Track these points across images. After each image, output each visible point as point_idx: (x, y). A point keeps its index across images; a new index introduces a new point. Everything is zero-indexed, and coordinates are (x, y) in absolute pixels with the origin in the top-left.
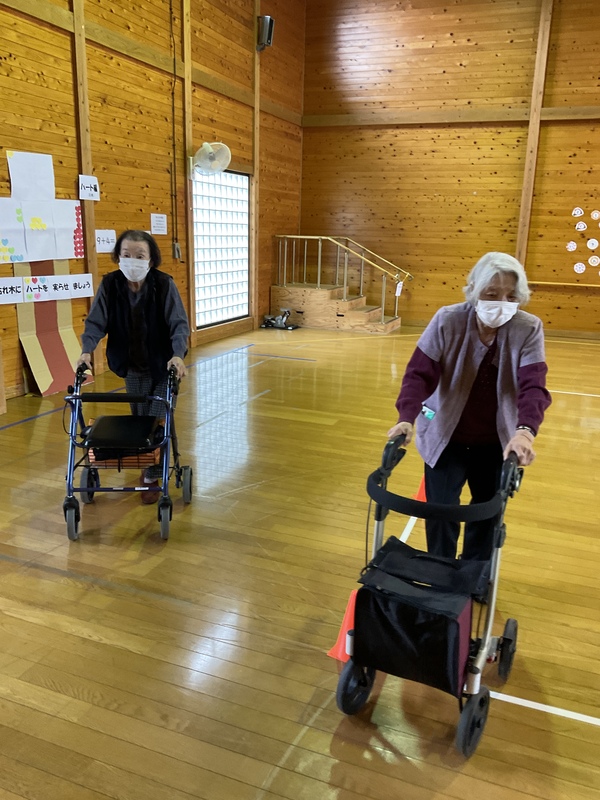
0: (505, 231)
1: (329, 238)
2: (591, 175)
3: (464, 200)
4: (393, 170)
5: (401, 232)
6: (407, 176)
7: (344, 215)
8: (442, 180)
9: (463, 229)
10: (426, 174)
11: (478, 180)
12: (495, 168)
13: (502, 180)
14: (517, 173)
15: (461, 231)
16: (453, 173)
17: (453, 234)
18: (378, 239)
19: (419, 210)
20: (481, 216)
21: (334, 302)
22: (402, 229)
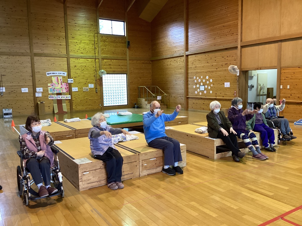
2: (196, 67)
4: (165, 69)
6: (167, 71)
8: (172, 71)
9: (176, 83)
13: (182, 70)
16: (174, 69)
19: (169, 79)
21: (145, 101)
22: (167, 84)
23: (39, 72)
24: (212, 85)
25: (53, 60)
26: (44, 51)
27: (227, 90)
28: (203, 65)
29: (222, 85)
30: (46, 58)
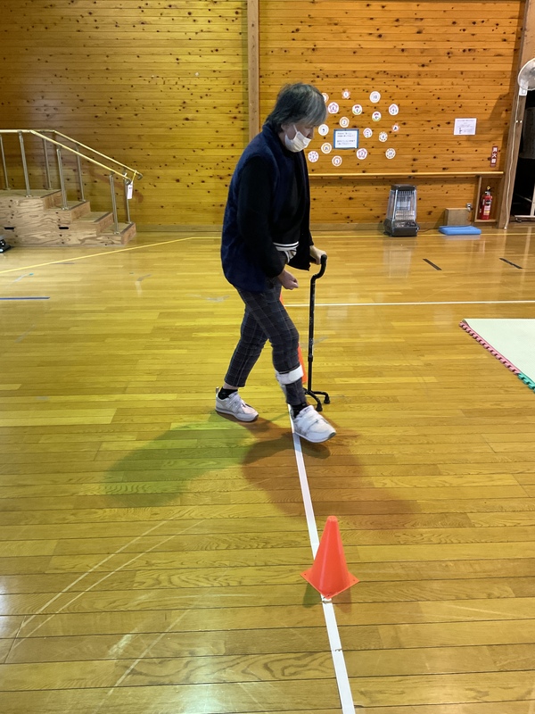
0: (235, 118)
1: (33, 132)
2: (317, 53)
3: (185, 82)
4: (98, 46)
5: (119, 122)
6: (115, 54)
7: (45, 102)
8: (157, 59)
9: (190, 116)
10: (138, 51)
11: (197, 58)
12: (216, 44)
13: (225, 59)
14: (240, 51)
15: (187, 119)
16: (169, 50)
17: (179, 123)
18: (92, 131)
19: (135, 95)
20: (206, 101)
21: (53, 211)
22: (120, 118)
24: (396, 128)
27: (465, 144)
28: (353, 45)
29: (443, 130)
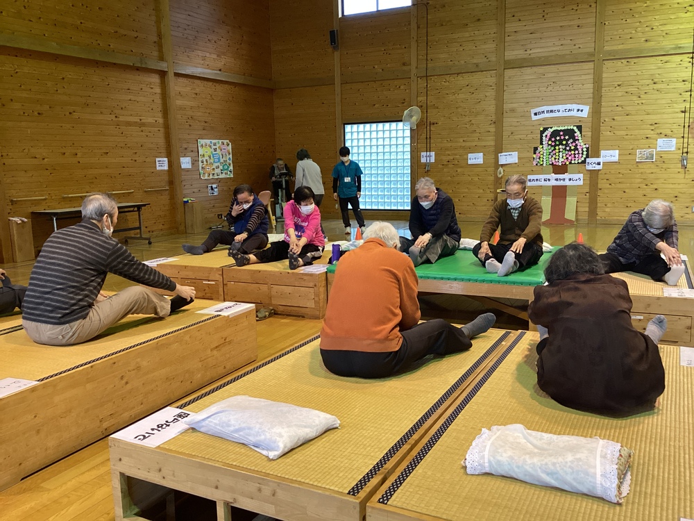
23: (513, 110)
25: (552, 75)
26: (531, 52)
30: (535, 69)
